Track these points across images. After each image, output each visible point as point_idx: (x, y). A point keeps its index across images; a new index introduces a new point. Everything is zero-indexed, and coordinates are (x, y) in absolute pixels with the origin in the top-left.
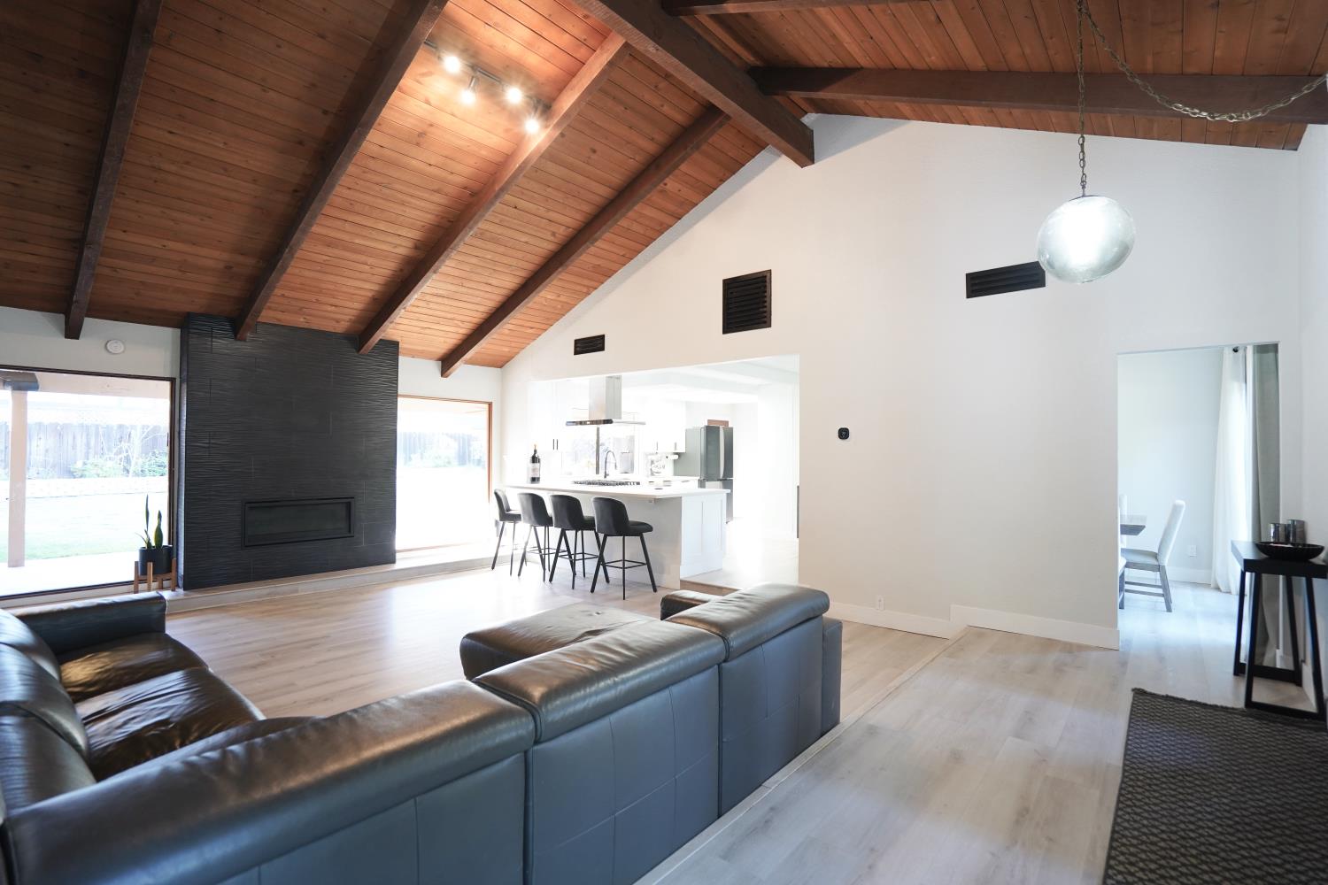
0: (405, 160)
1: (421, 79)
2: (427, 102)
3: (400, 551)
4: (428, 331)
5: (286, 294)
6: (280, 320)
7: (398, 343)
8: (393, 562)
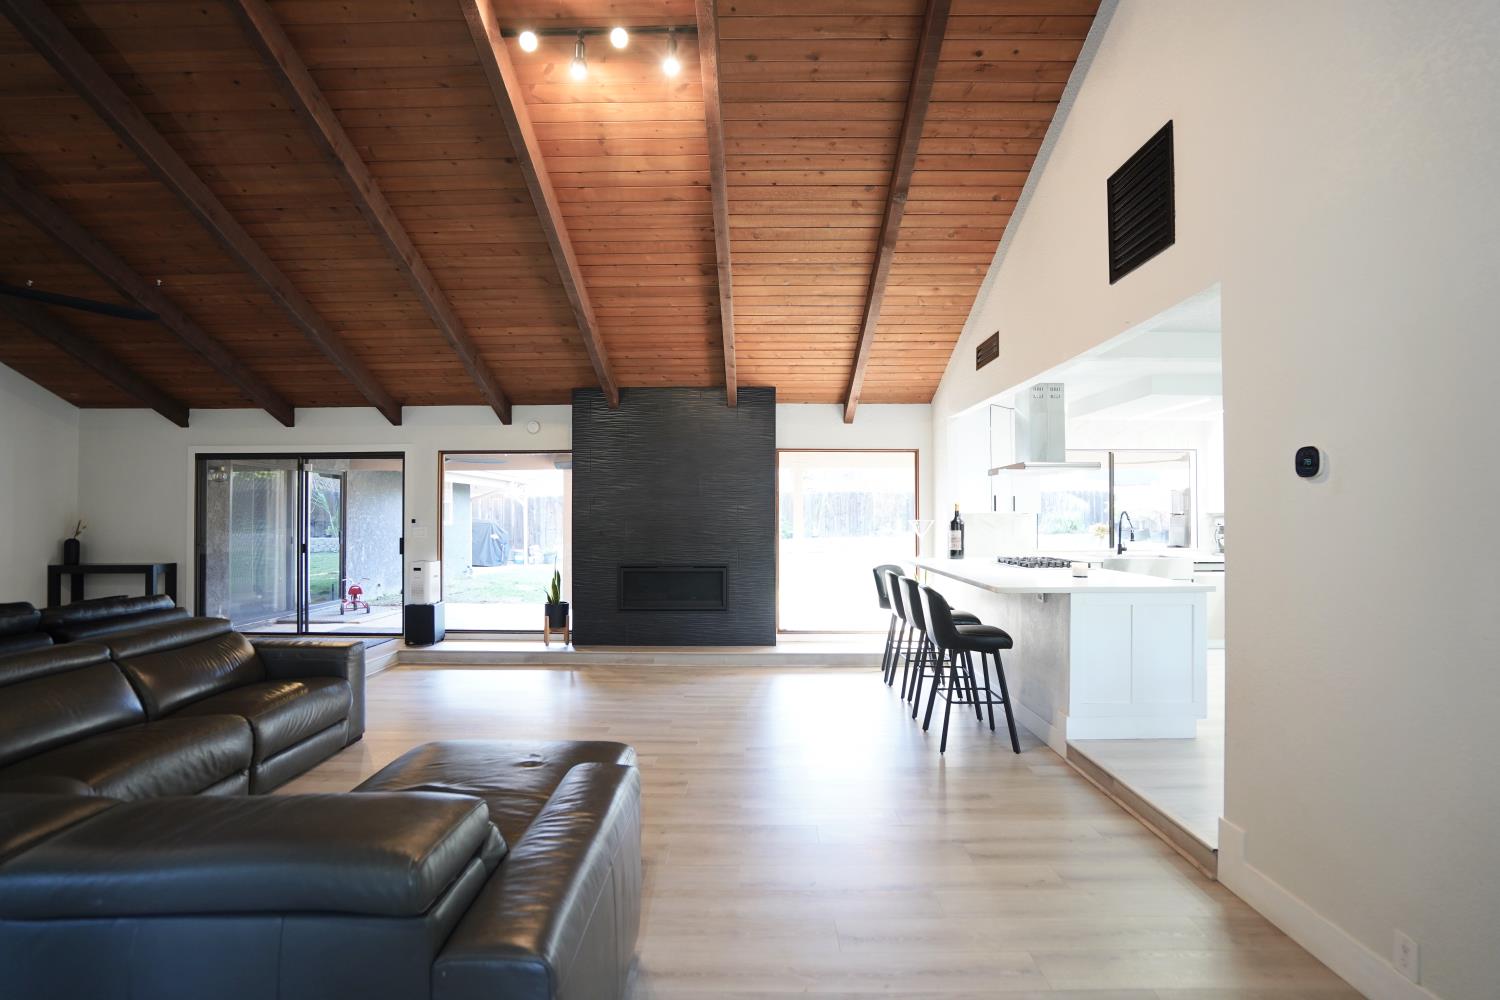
0: (611, 177)
1: (549, 79)
2: (577, 102)
3: (784, 632)
4: (797, 369)
5: (630, 356)
6: (644, 383)
7: (774, 388)
8: (773, 643)
